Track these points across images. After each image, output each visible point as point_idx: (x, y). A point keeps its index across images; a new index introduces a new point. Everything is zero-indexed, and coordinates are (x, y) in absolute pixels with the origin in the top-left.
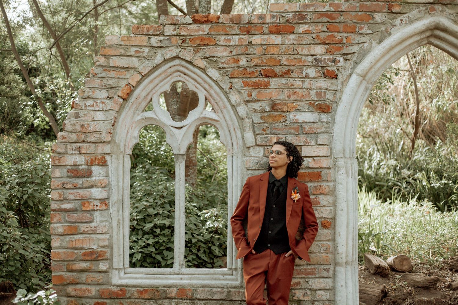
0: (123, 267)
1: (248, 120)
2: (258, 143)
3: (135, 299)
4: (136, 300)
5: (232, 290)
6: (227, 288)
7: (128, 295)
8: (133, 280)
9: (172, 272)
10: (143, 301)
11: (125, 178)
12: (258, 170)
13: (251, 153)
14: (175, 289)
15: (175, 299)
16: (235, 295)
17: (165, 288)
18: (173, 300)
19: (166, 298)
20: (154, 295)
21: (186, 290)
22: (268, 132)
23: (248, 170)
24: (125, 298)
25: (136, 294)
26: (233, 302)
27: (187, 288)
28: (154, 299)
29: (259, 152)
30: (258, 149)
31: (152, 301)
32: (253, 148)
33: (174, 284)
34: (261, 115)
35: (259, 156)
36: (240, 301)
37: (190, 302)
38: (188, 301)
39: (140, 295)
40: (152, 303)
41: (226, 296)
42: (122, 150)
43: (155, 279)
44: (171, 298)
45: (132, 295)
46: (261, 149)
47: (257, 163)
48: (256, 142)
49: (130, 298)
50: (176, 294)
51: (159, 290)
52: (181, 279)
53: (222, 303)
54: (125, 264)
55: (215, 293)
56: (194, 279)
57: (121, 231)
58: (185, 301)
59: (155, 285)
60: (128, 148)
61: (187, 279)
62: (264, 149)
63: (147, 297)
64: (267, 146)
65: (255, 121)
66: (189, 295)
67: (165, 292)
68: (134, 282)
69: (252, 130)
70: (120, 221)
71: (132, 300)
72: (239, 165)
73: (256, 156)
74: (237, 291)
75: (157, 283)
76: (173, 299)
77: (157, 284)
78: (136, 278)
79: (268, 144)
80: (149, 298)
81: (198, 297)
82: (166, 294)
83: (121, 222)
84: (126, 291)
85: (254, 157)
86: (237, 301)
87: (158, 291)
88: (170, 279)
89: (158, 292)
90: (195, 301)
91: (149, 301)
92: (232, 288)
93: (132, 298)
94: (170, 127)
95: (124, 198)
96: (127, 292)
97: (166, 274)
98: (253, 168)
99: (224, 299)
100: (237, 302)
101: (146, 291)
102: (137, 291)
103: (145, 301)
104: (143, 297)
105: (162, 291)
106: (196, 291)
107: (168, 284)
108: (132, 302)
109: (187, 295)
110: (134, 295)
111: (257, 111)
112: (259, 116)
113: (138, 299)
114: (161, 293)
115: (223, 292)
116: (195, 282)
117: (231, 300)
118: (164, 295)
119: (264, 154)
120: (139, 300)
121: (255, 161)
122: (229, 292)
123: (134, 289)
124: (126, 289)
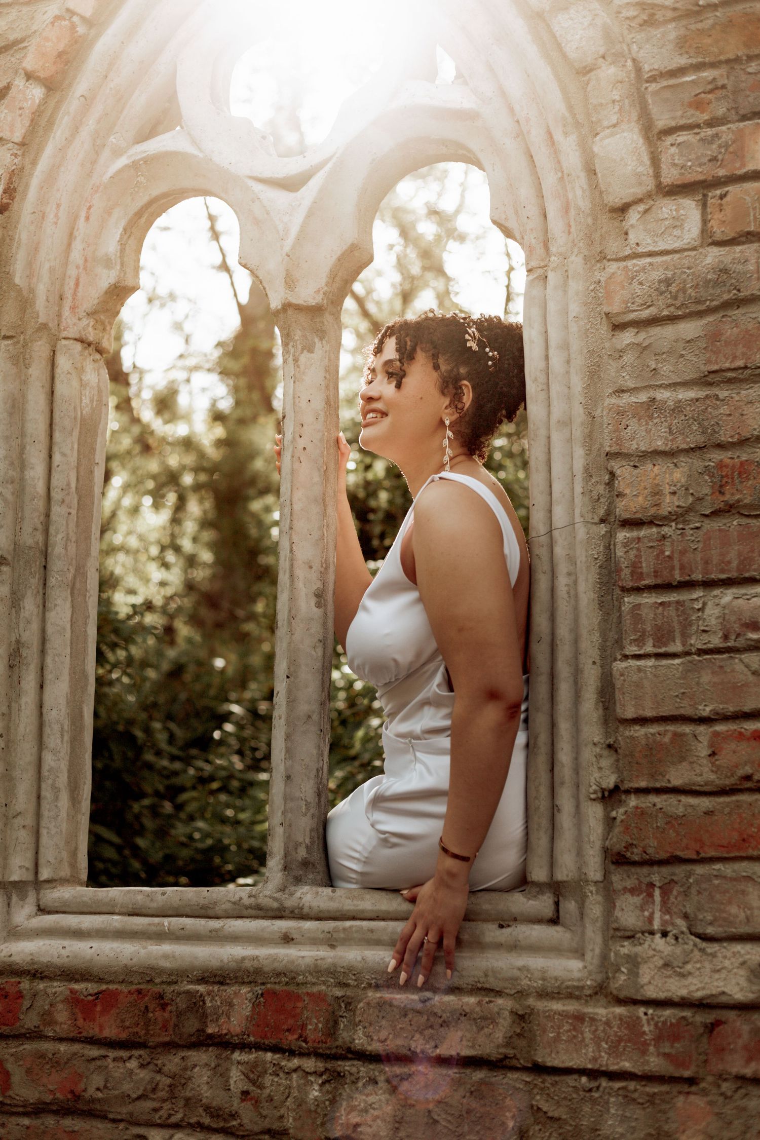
0: (29, 877)
1: (612, 70)
2: (670, 176)
3: (61, 1040)
4: (63, 1047)
5: (541, 1005)
6: (521, 994)
7: (30, 1021)
8: (66, 943)
9: (247, 901)
10: (94, 1052)
11: (55, 449)
12: (672, 319)
13: (632, 236)
14: (244, 990)
15: (244, 1046)
16: (557, 1039)
17: (201, 988)
18: (237, 1056)
19: (203, 1041)
20: (147, 1023)
21: (298, 998)
22: (721, 111)
23: (618, 327)
24: (16, 1037)
25: (62, 1015)
26: (550, 1079)
27: (302, 990)
28: (143, 1045)
29: (678, 223)
30: (667, 208)
31: (136, 1053)
32: (641, 207)
33: (248, 964)
34: (682, 31)
35: (677, 245)
36: (582, 1072)
37: (321, 1065)
38: (310, 1064)
39: (80, 1022)
40: (133, 1064)
41: (508, 1043)
42: (42, 319)
43: (160, 936)
44: (224, 1043)
45: (47, 1017)
46: (689, 208)
47: (668, 282)
48: (657, 175)
49: (36, 1035)
50: (250, 1019)
51: (168, 996)
52: (287, 939)
53: (482, 1082)
54: (42, 861)
55: (445, 1024)
56: (348, 940)
57: (28, 699)
58: (296, 1062)
59: (161, 971)
60: (73, 308)
61: (314, 942)
62: (704, 205)
63: (110, 1031)
64: (717, 183)
65: (646, 68)
66: (315, 1026)
67: (196, 1004)
68: (64, 953)
69: (635, 115)
70: (24, 652)
71: (46, 1046)
72: (575, 308)
73: (662, 246)
74: (564, 1015)
75: (166, 956)
76: (234, 1047)
77: (166, 964)
78: (78, 934)
79: (721, 172)
80: (124, 1036)
81: (360, 1040)
82: (203, 1017)
83: (31, 654)
84: (20, 995)
85: (651, 254)
86: (568, 1071)
87: (162, 1001)
88: (235, 938)
89: (164, 1007)
90: (346, 1066)
91: (124, 1054)
92: (543, 994)
93: (47, 1038)
94: (251, 183)
95: (52, 539)
96: (26, 1003)
97: (219, 910)
98: (646, 314)
99: (495, 1055)
100: (571, 1080)
101: (106, 1000)
102: (66, 1000)
103: (102, 1052)
104: (92, 1030)
105: (182, 1003)
106: (348, 1004)
107: (215, 963)
108: (42, 1056)
109: (303, 1027)
110: (52, 1022)
111: (659, 16)
112: (672, 35)
113: (73, 1040)
114: (179, 1014)
115: (490, 1019)
116: (351, 955)
117: (539, 1069)
118: (191, 1025)
119: (703, 231)
120: (77, 1047)
121: (656, 275)
122: (521, 1018)
123: (59, 988)
124: (25, 985)
